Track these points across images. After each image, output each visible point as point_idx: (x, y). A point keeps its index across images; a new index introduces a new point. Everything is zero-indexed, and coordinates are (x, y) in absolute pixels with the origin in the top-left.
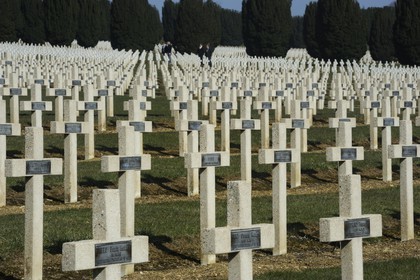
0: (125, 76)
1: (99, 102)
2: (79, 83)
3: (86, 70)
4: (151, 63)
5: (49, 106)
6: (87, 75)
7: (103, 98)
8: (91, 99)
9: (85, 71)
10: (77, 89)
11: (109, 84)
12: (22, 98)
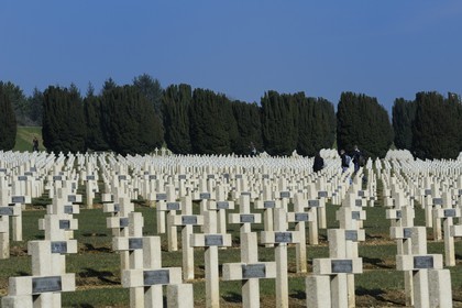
0: (339, 187)
1: (309, 213)
2: (287, 195)
3: (294, 182)
4: (371, 172)
5: (258, 219)
6: (297, 187)
7: (314, 209)
8: (301, 211)
9: (294, 184)
10: (286, 200)
11: (321, 194)
12: (228, 212)
